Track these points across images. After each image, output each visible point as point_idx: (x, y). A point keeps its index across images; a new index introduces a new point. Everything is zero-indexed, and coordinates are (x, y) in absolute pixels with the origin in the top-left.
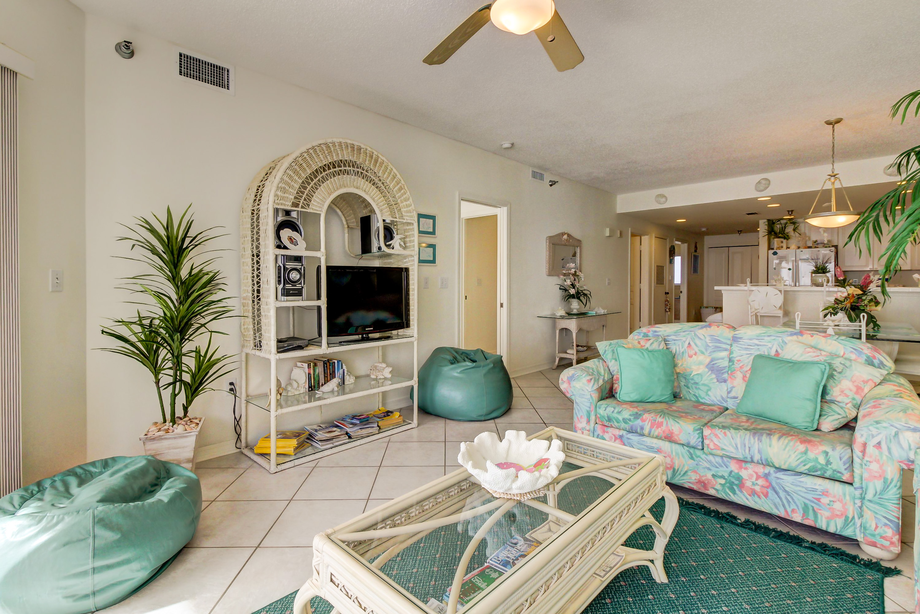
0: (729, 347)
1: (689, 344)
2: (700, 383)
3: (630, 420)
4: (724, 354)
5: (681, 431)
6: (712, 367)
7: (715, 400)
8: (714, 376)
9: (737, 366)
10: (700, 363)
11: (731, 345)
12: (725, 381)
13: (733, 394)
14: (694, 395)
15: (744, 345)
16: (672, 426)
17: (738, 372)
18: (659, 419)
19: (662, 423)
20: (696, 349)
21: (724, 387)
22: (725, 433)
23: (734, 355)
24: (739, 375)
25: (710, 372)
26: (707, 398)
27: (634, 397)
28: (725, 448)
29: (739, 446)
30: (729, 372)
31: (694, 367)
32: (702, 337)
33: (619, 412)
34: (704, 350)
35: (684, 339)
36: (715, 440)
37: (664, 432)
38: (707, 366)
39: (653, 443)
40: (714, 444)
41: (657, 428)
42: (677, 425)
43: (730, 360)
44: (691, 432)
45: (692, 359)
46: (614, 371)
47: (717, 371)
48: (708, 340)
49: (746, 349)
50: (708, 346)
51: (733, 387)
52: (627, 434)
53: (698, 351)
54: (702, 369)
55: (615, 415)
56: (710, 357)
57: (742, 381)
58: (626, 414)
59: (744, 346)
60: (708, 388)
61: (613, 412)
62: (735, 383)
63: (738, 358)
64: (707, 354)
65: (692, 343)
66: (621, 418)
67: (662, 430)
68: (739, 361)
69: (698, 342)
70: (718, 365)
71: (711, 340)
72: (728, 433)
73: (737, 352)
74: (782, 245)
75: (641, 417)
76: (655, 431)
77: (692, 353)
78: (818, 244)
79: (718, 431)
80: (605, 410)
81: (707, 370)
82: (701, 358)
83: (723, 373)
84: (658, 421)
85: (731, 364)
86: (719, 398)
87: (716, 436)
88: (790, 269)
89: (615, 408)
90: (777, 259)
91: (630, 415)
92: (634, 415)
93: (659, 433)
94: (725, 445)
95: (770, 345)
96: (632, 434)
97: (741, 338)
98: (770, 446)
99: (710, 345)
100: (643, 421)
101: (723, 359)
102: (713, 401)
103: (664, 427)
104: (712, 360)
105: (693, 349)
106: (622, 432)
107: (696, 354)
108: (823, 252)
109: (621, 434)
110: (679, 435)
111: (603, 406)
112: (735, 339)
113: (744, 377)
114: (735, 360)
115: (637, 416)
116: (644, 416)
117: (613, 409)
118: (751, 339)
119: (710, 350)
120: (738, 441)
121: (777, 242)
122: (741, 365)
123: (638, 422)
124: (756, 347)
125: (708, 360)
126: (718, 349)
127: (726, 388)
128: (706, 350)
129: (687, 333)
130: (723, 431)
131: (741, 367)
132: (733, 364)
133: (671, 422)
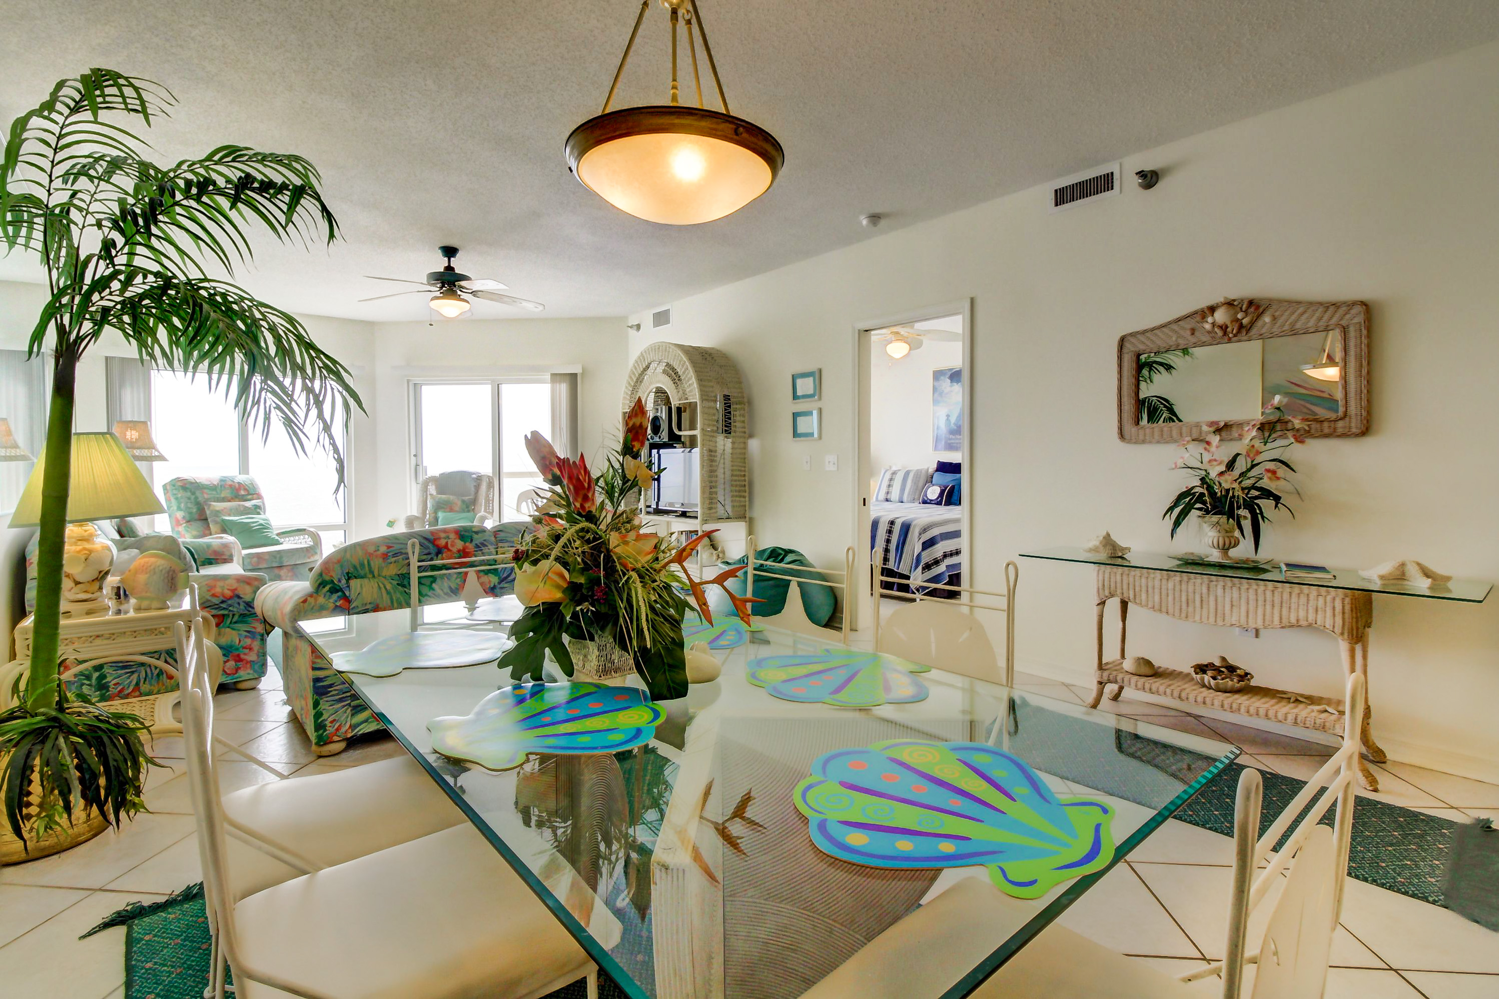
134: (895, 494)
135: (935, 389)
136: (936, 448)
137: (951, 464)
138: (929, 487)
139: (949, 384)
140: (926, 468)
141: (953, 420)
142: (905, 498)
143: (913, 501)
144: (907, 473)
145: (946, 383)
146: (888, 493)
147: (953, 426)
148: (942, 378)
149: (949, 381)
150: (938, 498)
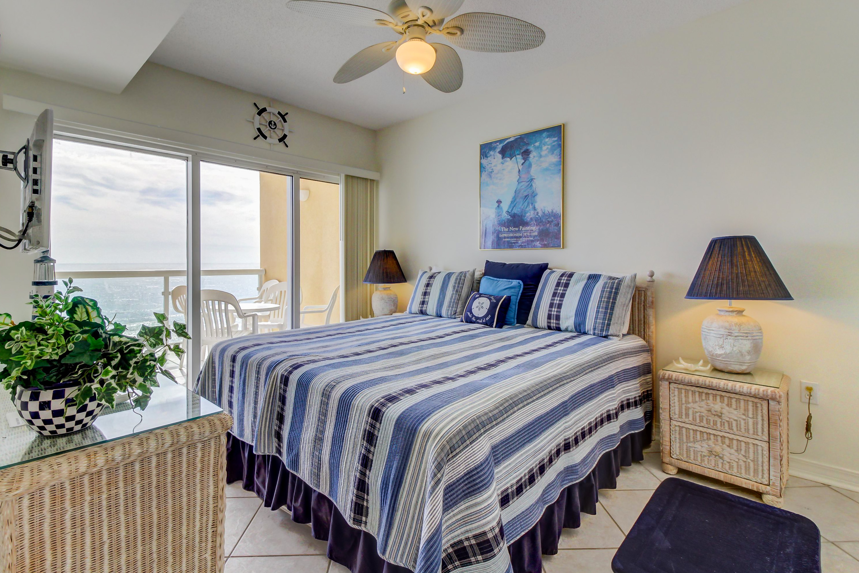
134: (431, 308)
135: (482, 168)
136: (483, 246)
137: (505, 264)
138: (475, 299)
139: (501, 160)
140: (471, 270)
141: (505, 206)
142: (444, 313)
143: (453, 316)
144: (449, 275)
145: (496, 158)
146: (423, 303)
147: (505, 216)
148: (492, 153)
149: (500, 156)
150: (486, 316)
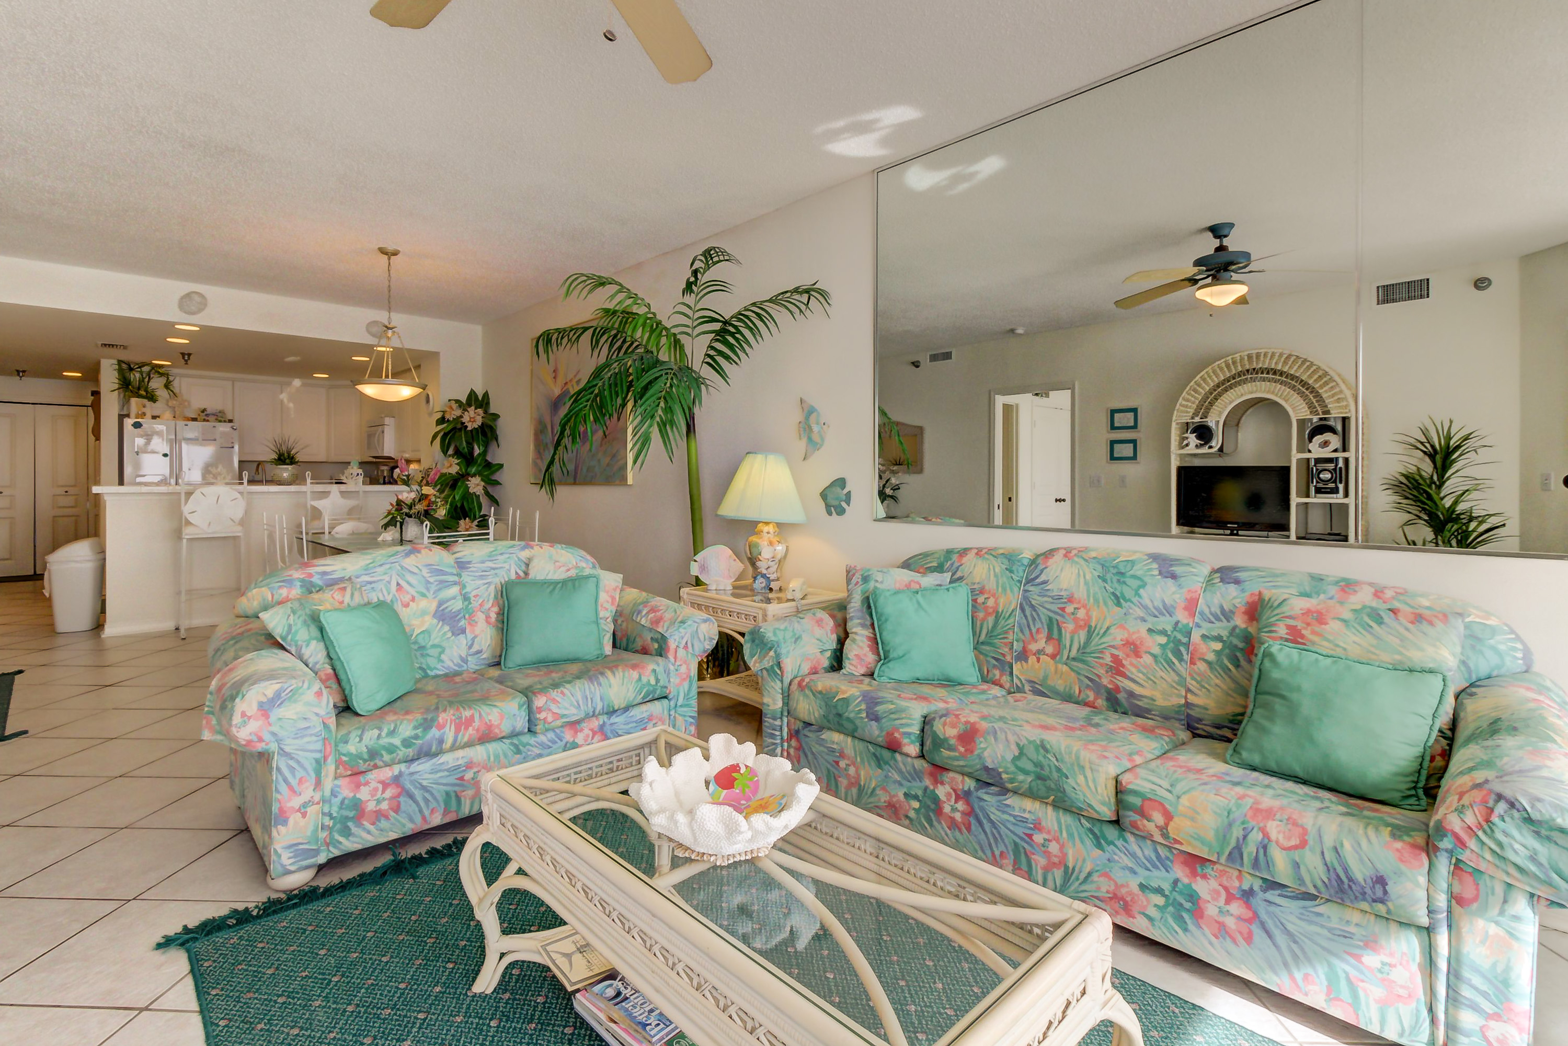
0: (456, 578)
1: (398, 584)
2: (428, 646)
3: (416, 737)
4: (454, 590)
5: (502, 717)
6: (442, 615)
7: (451, 664)
8: (446, 628)
9: (475, 604)
10: (424, 613)
11: (459, 575)
12: (463, 631)
13: (476, 648)
14: (421, 668)
15: (477, 571)
16: (488, 714)
17: (479, 613)
18: (467, 713)
19: (472, 716)
20: (412, 591)
21: (463, 640)
22: (562, 693)
23: (468, 589)
24: (481, 617)
25: (441, 623)
26: (439, 666)
27: (381, 699)
28: (566, 712)
29: (581, 703)
30: (467, 616)
31: (415, 622)
32: (416, 570)
33: (392, 733)
34: (425, 591)
35: (387, 578)
36: (554, 708)
37: (478, 730)
38: (434, 616)
39: (458, 759)
40: (554, 713)
41: (466, 729)
42: (495, 710)
43: (466, 598)
44: (517, 712)
45: (408, 609)
46: (316, 663)
47: (451, 618)
48: (425, 572)
49: (481, 577)
50: (428, 582)
51: (475, 637)
52: (409, 768)
53: (415, 594)
54: (429, 622)
55: (385, 741)
56: (437, 599)
57: (485, 624)
58: (406, 729)
59: (477, 574)
60: (439, 650)
61: (379, 737)
62: (478, 630)
63: (474, 593)
64: (430, 595)
65: (401, 582)
66: (397, 741)
67: (473, 729)
68: (476, 596)
69: (409, 577)
70: (450, 609)
71: (430, 573)
72: (565, 691)
73: (472, 583)
74: (144, 410)
75: (436, 723)
76: (464, 735)
77: (407, 598)
78: (207, 415)
79: (554, 694)
80: (361, 740)
81: (435, 621)
82: (423, 604)
83: (459, 620)
84: (466, 717)
85: (466, 603)
86: (457, 660)
87: (554, 701)
88: (165, 455)
89: (380, 729)
90: (142, 436)
91: (416, 728)
92: (421, 725)
93: (470, 735)
94: (566, 709)
95: (506, 566)
96: (417, 763)
97: (469, 562)
98: (610, 686)
99: (431, 580)
100: (441, 727)
101: (454, 598)
102: (448, 668)
103: (476, 724)
104: (440, 604)
105: (408, 593)
106: (396, 769)
107: (413, 599)
108: (221, 429)
109: (396, 772)
110: (500, 724)
111: (353, 735)
112: (462, 565)
113: (488, 617)
114: (471, 595)
115: (427, 725)
116: (440, 719)
117: (376, 732)
118: (483, 562)
119: (433, 588)
120: (579, 695)
121: (137, 404)
122: (480, 601)
123: (434, 733)
124: (493, 572)
125: (434, 605)
126: (444, 585)
127: (465, 642)
128: (428, 589)
129: (388, 566)
130: (559, 690)
131: (481, 605)
132: (470, 603)
133: (485, 709)
